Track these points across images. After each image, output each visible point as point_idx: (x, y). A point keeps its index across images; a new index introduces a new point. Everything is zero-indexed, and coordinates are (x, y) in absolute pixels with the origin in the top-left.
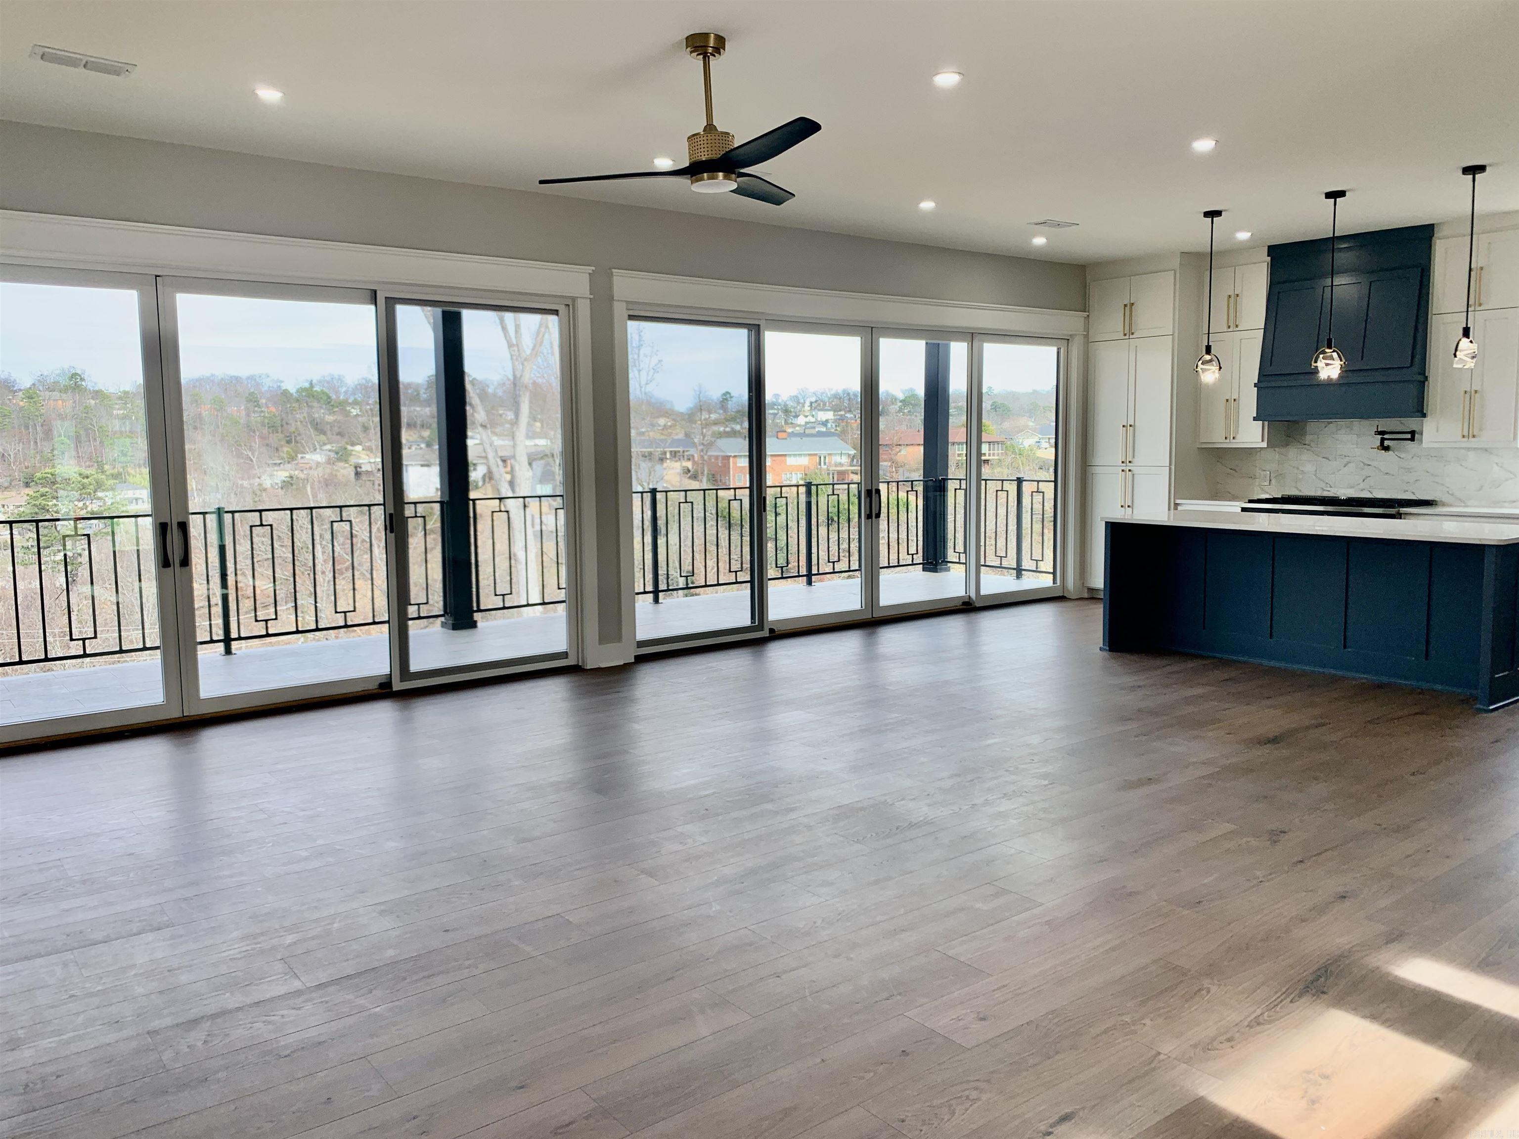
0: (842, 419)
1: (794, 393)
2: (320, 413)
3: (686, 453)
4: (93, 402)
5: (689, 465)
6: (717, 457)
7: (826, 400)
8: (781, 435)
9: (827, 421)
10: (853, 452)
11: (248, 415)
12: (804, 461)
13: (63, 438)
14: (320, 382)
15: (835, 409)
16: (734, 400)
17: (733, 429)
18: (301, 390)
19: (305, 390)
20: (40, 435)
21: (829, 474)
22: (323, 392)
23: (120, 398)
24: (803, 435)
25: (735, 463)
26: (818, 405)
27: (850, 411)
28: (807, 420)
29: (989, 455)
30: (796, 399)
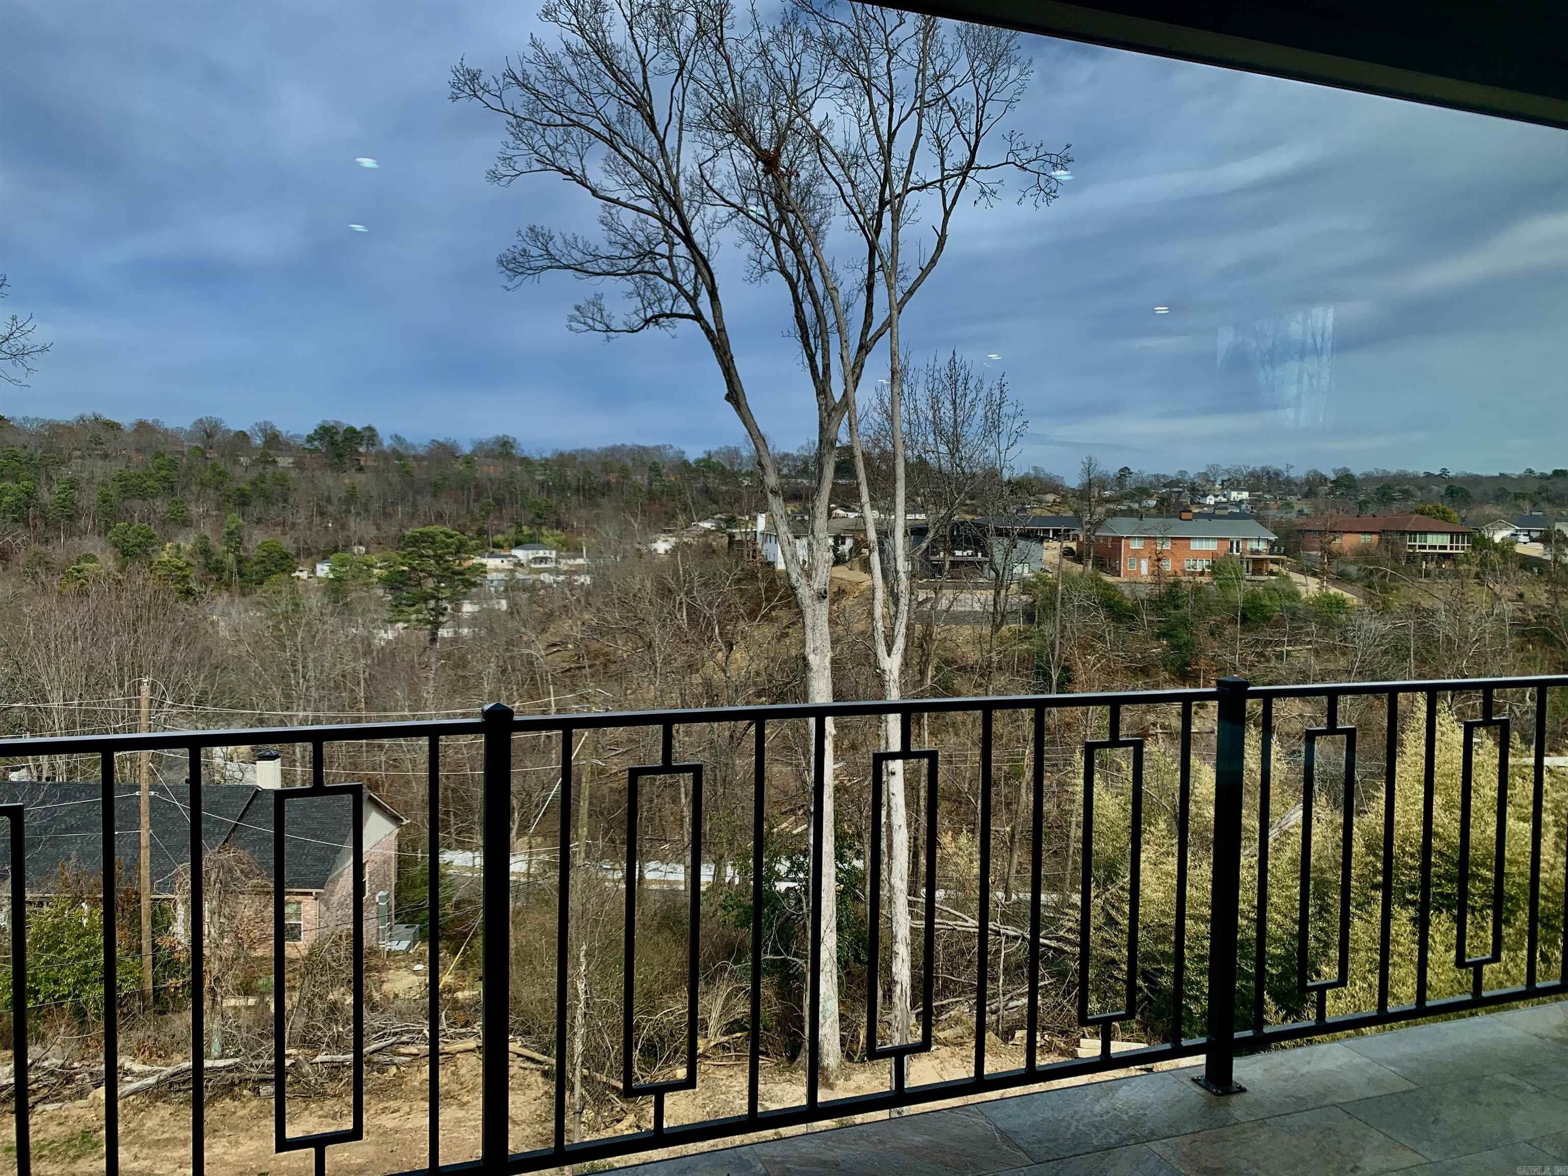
0: (1259, 500)
1: (1203, 470)
2: (713, 482)
3: (1071, 533)
4: (519, 468)
5: (1073, 545)
6: (1106, 538)
7: (1242, 478)
8: (1185, 515)
9: (1241, 501)
10: (1273, 538)
11: (650, 484)
12: (1212, 546)
13: (491, 500)
14: (717, 453)
15: (1250, 490)
16: (1134, 476)
17: (1130, 507)
18: (698, 462)
19: (704, 460)
20: (472, 497)
21: (1242, 563)
22: (719, 463)
23: (542, 465)
24: (1211, 516)
25: (1128, 546)
26: (1232, 484)
27: (1269, 492)
28: (1218, 499)
29: (1451, 548)
30: (1205, 476)
